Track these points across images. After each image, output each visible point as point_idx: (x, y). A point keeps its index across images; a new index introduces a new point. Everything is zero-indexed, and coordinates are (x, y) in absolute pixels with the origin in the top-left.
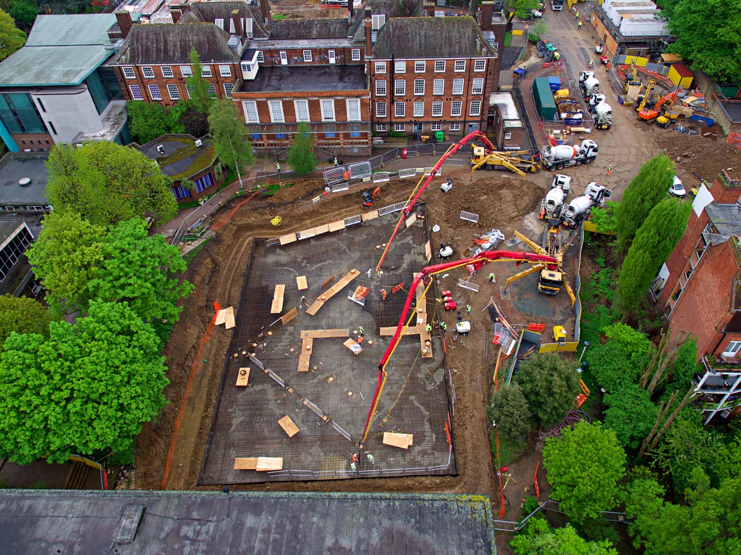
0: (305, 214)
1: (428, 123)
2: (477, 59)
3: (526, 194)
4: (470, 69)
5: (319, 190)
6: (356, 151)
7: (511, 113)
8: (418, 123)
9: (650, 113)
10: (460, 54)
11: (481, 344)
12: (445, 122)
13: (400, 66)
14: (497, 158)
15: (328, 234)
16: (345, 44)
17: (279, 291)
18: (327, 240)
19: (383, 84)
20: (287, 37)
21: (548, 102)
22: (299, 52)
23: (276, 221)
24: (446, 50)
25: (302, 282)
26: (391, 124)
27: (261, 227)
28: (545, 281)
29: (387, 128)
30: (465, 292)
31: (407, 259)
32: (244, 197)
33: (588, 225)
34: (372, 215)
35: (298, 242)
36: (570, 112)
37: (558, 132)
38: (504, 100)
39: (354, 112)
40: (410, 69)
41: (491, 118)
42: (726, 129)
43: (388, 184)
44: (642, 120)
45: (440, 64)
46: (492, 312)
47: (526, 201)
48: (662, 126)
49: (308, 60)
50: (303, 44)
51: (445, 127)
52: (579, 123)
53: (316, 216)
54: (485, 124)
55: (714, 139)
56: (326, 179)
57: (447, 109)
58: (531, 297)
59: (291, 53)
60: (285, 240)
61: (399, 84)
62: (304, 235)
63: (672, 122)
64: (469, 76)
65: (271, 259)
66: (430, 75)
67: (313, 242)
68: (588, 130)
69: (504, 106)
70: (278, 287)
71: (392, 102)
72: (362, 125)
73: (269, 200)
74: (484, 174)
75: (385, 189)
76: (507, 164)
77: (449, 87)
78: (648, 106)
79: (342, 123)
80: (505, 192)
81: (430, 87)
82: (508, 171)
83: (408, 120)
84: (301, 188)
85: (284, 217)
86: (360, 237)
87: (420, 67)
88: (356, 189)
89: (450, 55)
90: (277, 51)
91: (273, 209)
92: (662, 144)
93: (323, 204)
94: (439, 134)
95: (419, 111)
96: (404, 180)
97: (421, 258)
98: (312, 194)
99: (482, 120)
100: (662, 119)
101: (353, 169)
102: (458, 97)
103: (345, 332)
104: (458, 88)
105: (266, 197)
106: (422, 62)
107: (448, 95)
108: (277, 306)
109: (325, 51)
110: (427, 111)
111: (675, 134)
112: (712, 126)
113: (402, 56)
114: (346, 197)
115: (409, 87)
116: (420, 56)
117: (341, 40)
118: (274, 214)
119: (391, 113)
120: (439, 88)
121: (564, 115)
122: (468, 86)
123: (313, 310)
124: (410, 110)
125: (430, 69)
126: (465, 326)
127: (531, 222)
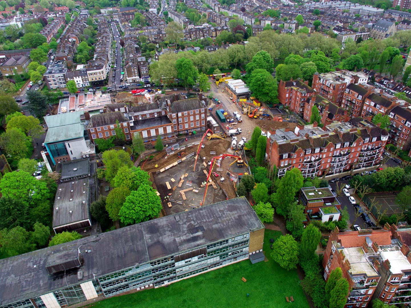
0: (164, 162)
1: (190, 129)
2: (201, 109)
3: (226, 144)
4: (200, 112)
5: (166, 155)
6: (171, 141)
7: (214, 122)
8: (187, 130)
9: (251, 116)
10: (197, 108)
11: (228, 182)
12: (195, 128)
13: (180, 114)
14: (214, 136)
15: (173, 166)
16: (159, 110)
17: (167, 184)
18: (174, 168)
19: (175, 120)
20: (139, 111)
21: (223, 117)
22: (145, 115)
23: (156, 166)
24: (192, 108)
25: (173, 180)
26: (179, 132)
27: (152, 169)
28: (239, 163)
29: (178, 133)
30: (219, 172)
31: (200, 168)
32: (144, 161)
33: (245, 148)
34: (184, 159)
35: (165, 171)
36: (229, 119)
37: (228, 125)
38: (210, 119)
39: (169, 130)
40: (183, 115)
41: (208, 125)
42: (273, 116)
43: (185, 149)
44: (250, 118)
45: (191, 112)
46: (228, 174)
47: (226, 146)
48: (256, 118)
49: (148, 117)
50: (145, 112)
51: (195, 130)
52: (233, 122)
53: (167, 162)
54: (207, 127)
55: (270, 120)
56: (167, 151)
57: (195, 124)
58: (236, 169)
59: (142, 116)
60: (162, 170)
61: (180, 119)
62: (167, 168)
63: (258, 117)
64: (200, 114)
65: (160, 176)
66: (189, 115)
67: (170, 170)
68: (236, 123)
69: (211, 120)
70: (166, 183)
71: (178, 125)
72: (172, 133)
73: (152, 161)
74: (212, 141)
75: (184, 151)
76: (218, 137)
77: (195, 118)
78: (251, 114)
79: (166, 134)
80: (220, 144)
81: (189, 119)
82: (218, 139)
83: (184, 129)
84: (160, 155)
85: (158, 164)
86: (183, 165)
87: (186, 114)
88: (176, 152)
89: (194, 109)
90: (138, 116)
91: (154, 163)
92: (257, 124)
93: (168, 158)
94: (194, 132)
95: (187, 126)
96: (190, 147)
97: (203, 167)
98: (164, 156)
99: (206, 126)
100: (255, 117)
101: (174, 147)
102: (198, 120)
103: (192, 188)
104: (197, 118)
105: (151, 160)
106: (186, 112)
107: (195, 120)
108: (169, 187)
109: (154, 113)
110: (189, 126)
111: (260, 120)
112: (269, 116)
113: (180, 111)
114: (174, 155)
115: (183, 120)
116: (185, 111)
117: (157, 109)
118: (155, 164)
119: (178, 128)
120: (192, 118)
121: (228, 120)
122: (200, 117)
123: (180, 185)
124: (184, 126)
125: (189, 114)
126: (223, 179)
127: (230, 151)
